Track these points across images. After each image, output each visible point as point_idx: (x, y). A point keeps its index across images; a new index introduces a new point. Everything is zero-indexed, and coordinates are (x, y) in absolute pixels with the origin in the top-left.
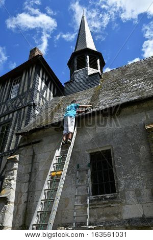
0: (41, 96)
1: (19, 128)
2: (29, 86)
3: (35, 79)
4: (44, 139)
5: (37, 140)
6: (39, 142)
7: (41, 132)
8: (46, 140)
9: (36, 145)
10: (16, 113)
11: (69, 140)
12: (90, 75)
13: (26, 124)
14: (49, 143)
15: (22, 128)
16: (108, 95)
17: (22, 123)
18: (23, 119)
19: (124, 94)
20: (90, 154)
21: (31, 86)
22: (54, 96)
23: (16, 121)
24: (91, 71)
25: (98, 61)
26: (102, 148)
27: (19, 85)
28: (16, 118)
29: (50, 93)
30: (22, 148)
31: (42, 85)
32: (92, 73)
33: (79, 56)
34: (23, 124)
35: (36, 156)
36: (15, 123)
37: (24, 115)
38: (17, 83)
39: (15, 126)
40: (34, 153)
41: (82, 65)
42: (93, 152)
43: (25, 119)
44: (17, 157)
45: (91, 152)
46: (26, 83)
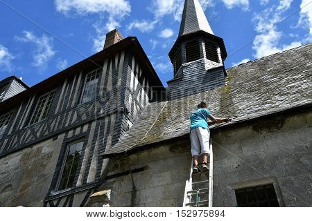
0: (134, 99)
1: (103, 147)
2: (115, 83)
3: (125, 72)
4: (151, 165)
5: (138, 167)
6: (142, 169)
7: (145, 154)
8: (153, 167)
9: (138, 175)
10: (94, 124)
11: (205, 166)
12: (209, 71)
13: (115, 141)
14: (161, 171)
15: (107, 147)
16: (248, 99)
17: (106, 139)
18: (108, 133)
19: (278, 97)
20: (236, 191)
21: (119, 84)
22: (150, 101)
23: (95, 136)
24: (209, 65)
25: (219, 50)
26: (256, 180)
27: (96, 81)
28: (96, 131)
29: (145, 96)
30: (112, 180)
31: (134, 82)
32: (211, 67)
33: (188, 42)
34: (109, 142)
35: (138, 193)
36: (94, 140)
37: (109, 127)
38: (93, 79)
39: (94, 144)
40: (134, 188)
41: (195, 55)
42: (240, 187)
43: (111, 133)
44: (108, 193)
45: (237, 187)
46: (110, 78)
